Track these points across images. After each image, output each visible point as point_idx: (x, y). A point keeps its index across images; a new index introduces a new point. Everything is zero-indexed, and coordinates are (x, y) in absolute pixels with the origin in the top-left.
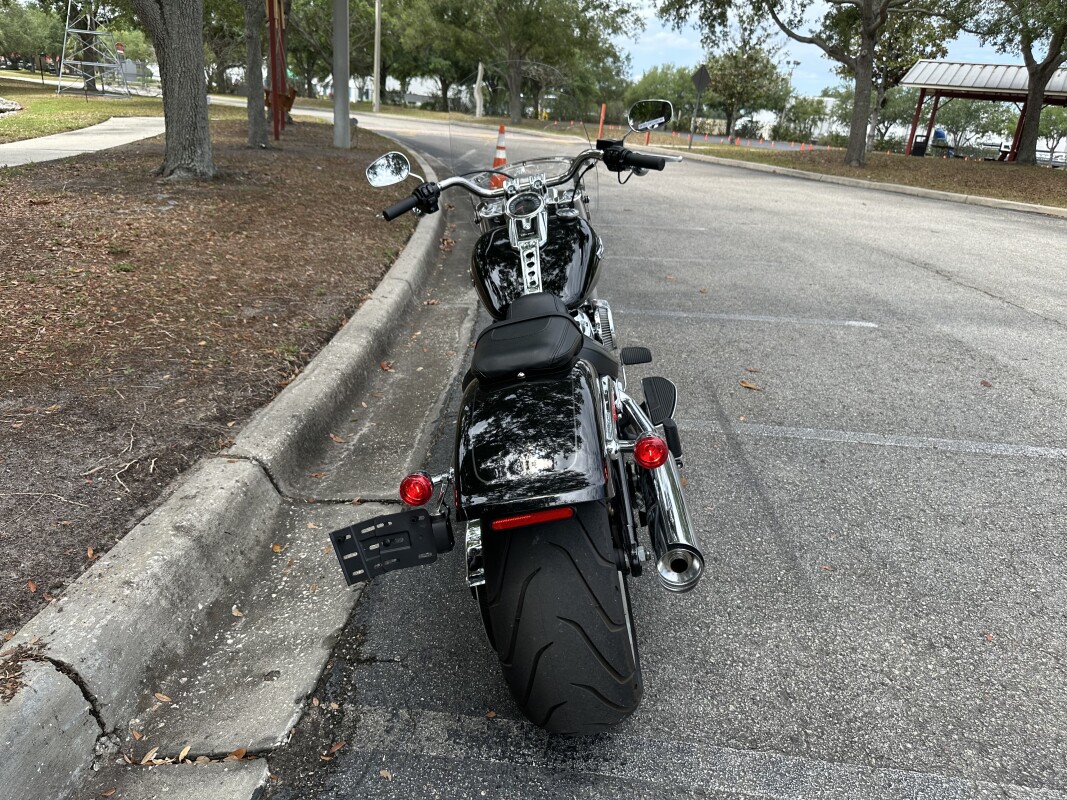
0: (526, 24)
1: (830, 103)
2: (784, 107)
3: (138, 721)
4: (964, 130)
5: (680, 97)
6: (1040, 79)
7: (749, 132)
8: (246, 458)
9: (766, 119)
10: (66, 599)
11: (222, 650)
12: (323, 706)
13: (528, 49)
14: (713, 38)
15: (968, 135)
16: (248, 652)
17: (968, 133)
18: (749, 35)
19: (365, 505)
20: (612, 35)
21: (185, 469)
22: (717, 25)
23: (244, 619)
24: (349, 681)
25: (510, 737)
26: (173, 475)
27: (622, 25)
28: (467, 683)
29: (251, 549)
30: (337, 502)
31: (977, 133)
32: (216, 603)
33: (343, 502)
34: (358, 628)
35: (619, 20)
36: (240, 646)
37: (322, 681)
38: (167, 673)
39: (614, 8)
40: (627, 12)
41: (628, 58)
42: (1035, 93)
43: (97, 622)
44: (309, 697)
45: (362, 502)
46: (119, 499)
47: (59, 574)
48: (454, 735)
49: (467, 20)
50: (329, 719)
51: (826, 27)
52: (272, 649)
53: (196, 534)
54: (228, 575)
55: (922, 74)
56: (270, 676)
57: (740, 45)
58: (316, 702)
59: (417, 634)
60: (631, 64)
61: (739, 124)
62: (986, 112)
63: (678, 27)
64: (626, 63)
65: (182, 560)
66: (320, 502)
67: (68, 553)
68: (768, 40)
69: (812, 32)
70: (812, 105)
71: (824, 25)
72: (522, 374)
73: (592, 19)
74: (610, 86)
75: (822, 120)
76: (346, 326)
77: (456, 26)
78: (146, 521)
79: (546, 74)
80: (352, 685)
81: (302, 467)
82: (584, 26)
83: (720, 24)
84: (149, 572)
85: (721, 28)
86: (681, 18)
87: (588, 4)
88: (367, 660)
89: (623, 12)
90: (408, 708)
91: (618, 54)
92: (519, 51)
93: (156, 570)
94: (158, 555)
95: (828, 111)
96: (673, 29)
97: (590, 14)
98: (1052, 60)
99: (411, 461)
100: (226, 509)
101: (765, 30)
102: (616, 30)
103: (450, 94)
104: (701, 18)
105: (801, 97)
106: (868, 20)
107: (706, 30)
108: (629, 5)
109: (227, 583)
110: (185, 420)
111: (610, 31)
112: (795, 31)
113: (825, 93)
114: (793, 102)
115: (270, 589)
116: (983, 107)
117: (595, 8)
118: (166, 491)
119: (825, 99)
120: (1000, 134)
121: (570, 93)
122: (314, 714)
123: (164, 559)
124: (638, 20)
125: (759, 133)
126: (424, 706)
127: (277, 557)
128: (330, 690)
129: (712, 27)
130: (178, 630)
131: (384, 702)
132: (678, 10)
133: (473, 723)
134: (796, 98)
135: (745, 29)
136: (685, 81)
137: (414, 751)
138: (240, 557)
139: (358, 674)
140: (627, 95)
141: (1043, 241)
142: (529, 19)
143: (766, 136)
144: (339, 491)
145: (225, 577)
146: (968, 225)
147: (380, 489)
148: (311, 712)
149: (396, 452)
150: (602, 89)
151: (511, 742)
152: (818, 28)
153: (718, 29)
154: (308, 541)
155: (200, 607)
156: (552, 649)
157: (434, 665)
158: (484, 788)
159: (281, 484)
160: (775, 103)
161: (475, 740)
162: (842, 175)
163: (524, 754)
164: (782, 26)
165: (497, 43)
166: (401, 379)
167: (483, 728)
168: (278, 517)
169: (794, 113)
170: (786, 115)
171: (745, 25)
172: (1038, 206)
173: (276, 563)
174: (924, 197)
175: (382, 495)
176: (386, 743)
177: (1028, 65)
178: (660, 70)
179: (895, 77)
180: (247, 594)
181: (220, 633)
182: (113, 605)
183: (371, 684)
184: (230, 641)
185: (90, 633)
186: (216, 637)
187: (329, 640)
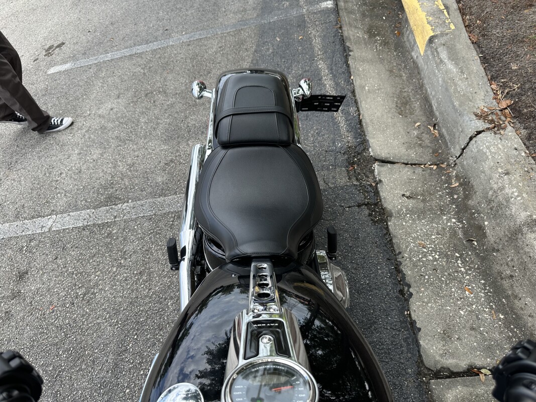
3: (454, 174)
11: (453, 215)
16: (435, 213)
24: (364, 194)
29: (512, 286)
32: (484, 235)
36: (444, 218)
37: (377, 193)
38: (464, 193)
43: (490, 151)
44: (377, 184)
50: (363, 179)
54: (499, 254)
58: (373, 184)
65: (509, 212)
84: (507, 185)
88: (362, 206)
90: (331, 188)
93: (507, 190)
109: (494, 250)
115: (466, 261)
123: (512, 198)
130: (479, 203)
138: (508, 272)
139: (360, 198)
145: (498, 251)
155: (486, 223)
176: (333, 173)
180: (477, 255)
181: (466, 225)
182: (496, 162)
183: (352, 194)
184: (454, 220)
185: (486, 146)
186: (464, 222)
187: (391, 215)
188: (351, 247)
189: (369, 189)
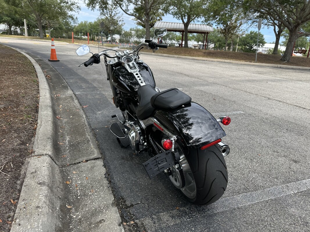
0: (41, 7)
1: (133, 32)
2: (121, 34)
4: (166, 40)
5: (91, 31)
6: (186, 26)
7: (113, 40)
8: (43, 155)
9: (117, 37)
10: (18, 220)
11: (74, 220)
12: (128, 224)
13: (42, 15)
14: (104, 13)
15: (168, 41)
16: (85, 218)
17: (167, 40)
18: (111, 13)
19: (89, 162)
20: (70, 11)
21: (23, 163)
22: (104, 10)
23: (74, 208)
24: (130, 214)
25: (187, 212)
26: (20, 167)
27: (73, 8)
28: (164, 202)
29: (60, 185)
30: (78, 163)
31: (170, 40)
32: (61, 206)
33: (80, 163)
34: (119, 198)
35: (72, 7)
36: (80, 217)
37: (122, 216)
39: (70, 3)
40: (74, 4)
41: (76, 18)
42: (186, 30)
43: (38, 224)
44: (122, 223)
45: (87, 161)
46: (8, 180)
47: (7, 213)
48: (173, 217)
49: (19, 5)
50: (133, 227)
51: (134, 12)
52: (95, 213)
53: (47, 184)
55: (158, 25)
56: (100, 222)
57: (109, 16)
58: (125, 224)
59: (139, 194)
60: (78, 20)
61: (109, 39)
62: (171, 35)
63: (93, 10)
64: (76, 20)
65: (48, 194)
66: (72, 164)
67: (4, 204)
68: (117, 15)
69: (131, 13)
70: (128, 33)
71: (134, 11)
72: (183, 106)
73: (63, 6)
74: (68, 27)
75: (132, 37)
76: (40, 106)
77: (15, 6)
78: (24, 184)
79: (49, 23)
80: (132, 214)
81: (58, 155)
82: (61, 8)
83: (105, 9)
84: (42, 201)
85: (106, 11)
86: (93, 7)
87: (61, 1)
88: (131, 206)
89: (72, 4)
90: (154, 215)
91: (73, 17)
92: (40, 15)
94: (41, 194)
95: (133, 34)
96: (91, 10)
97: (62, 4)
98: (188, 22)
99: (93, 145)
100: (49, 173)
101: (115, 12)
102: (71, 10)
103: (12, 29)
104: (100, 7)
105: (125, 31)
106: (146, 10)
107: (101, 11)
108: (74, 2)
109: (60, 198)
110: (10, 146)
111: (69, 10)
112: (127, 12)
113: (131, 30)
114: (123, 32)
115: (75, 196)
116: (170, 33)
117: (64, 3)
118: (22, 172)
119: (132, 31)
120: (175, 40)
121: (55, 29)
122: (127, 228)
123: (44, 195)
124: (78, 7)
125: (116, 41)
126: (158, 212)
127: (70, 185)
128: (127, 218)
129: (103, 10)
130: (57, 219)
131: (146, 216)
132: (93, 5)
133: (175, 212)
134: (124, 31)
135: (110, 11)
136: (92, 26)
137: (166, 225)
138: (58, 189)
139: (132, 210)
140: (74, 30)
141: (200, 65)
142: (41, 5)
143: (118, 41)
144: (76, 160)
145: (58, 197)
146: (182, 63)
147: (90, 156)
148: (125, 227)
149: (85, 143)
150: (66, 28)
151: (188, 213)
152: (132, 12)
153: (105, 11)
154: (77, 177)
155: (58, 209)
156: (216, 180)
157: (151, 201)
158: (192, 228)
159: (56, 161)
160: (119, 33)
161: (179, 216)
162: (147, 52)
163: (194, 215)
164: (124, 11)
165: (31, 12)
166: (67, 121)
167: (178, 212)
168: (61, 172)
169: (124, 35)
170: (122, 36)
171: (110, 10)
172: (194, 57)
173: (71, 187)
174: (168, 57)
175: (92, 157)
176: (157, 227)
177: (183, 23)
178: (84, 23)
179: (152, 25)
180: (68, 200)
181: (68, 215)
182: (39, 216)
183: (138, 212)
184: (74, 217)
185: (39, 229)
186: (68, 217)
187: (113, 204)
188: (133, 185)
189: (127, 219)
